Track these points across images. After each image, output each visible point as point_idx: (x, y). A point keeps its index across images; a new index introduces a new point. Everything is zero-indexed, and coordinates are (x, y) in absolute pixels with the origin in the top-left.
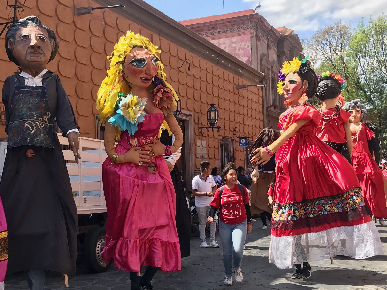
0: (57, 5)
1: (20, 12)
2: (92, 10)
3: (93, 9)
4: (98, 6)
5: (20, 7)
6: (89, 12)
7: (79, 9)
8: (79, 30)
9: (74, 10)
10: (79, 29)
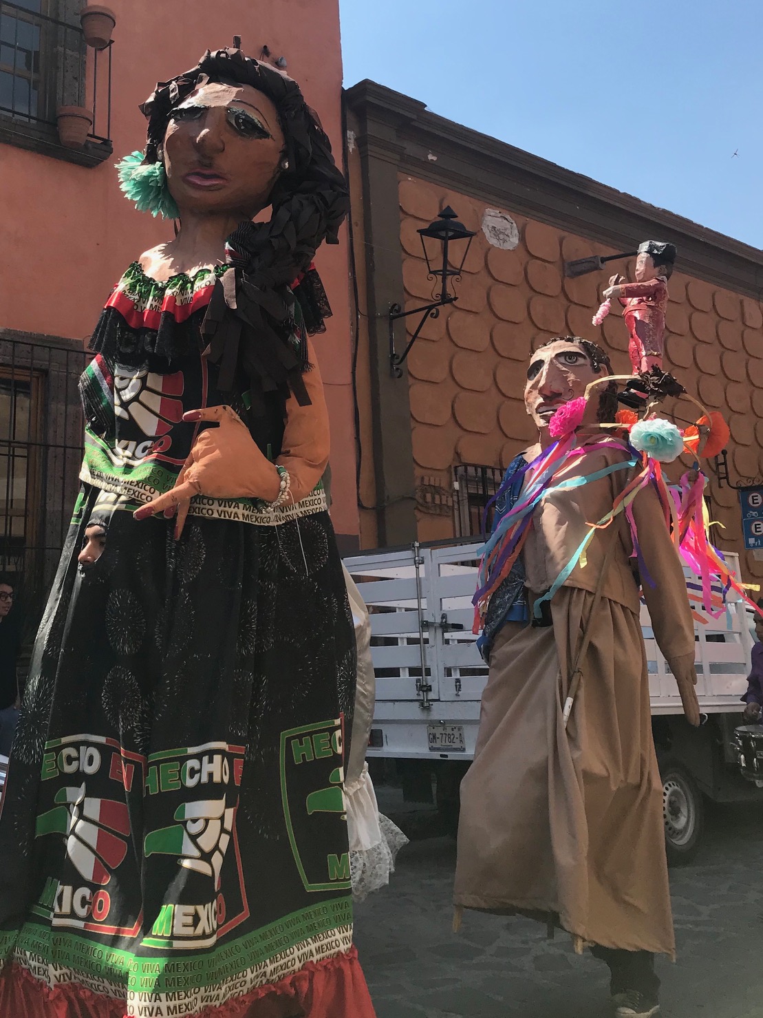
0: (528, 262)
1: (455, 283)
2: (602, 262)
3: (603, 260)
4: (614, 252)
5: (454, 274)
6: (597, 268)
7: (573, 264)
8: (578, 307)
9: (564, 266)
10: (576, 304)
